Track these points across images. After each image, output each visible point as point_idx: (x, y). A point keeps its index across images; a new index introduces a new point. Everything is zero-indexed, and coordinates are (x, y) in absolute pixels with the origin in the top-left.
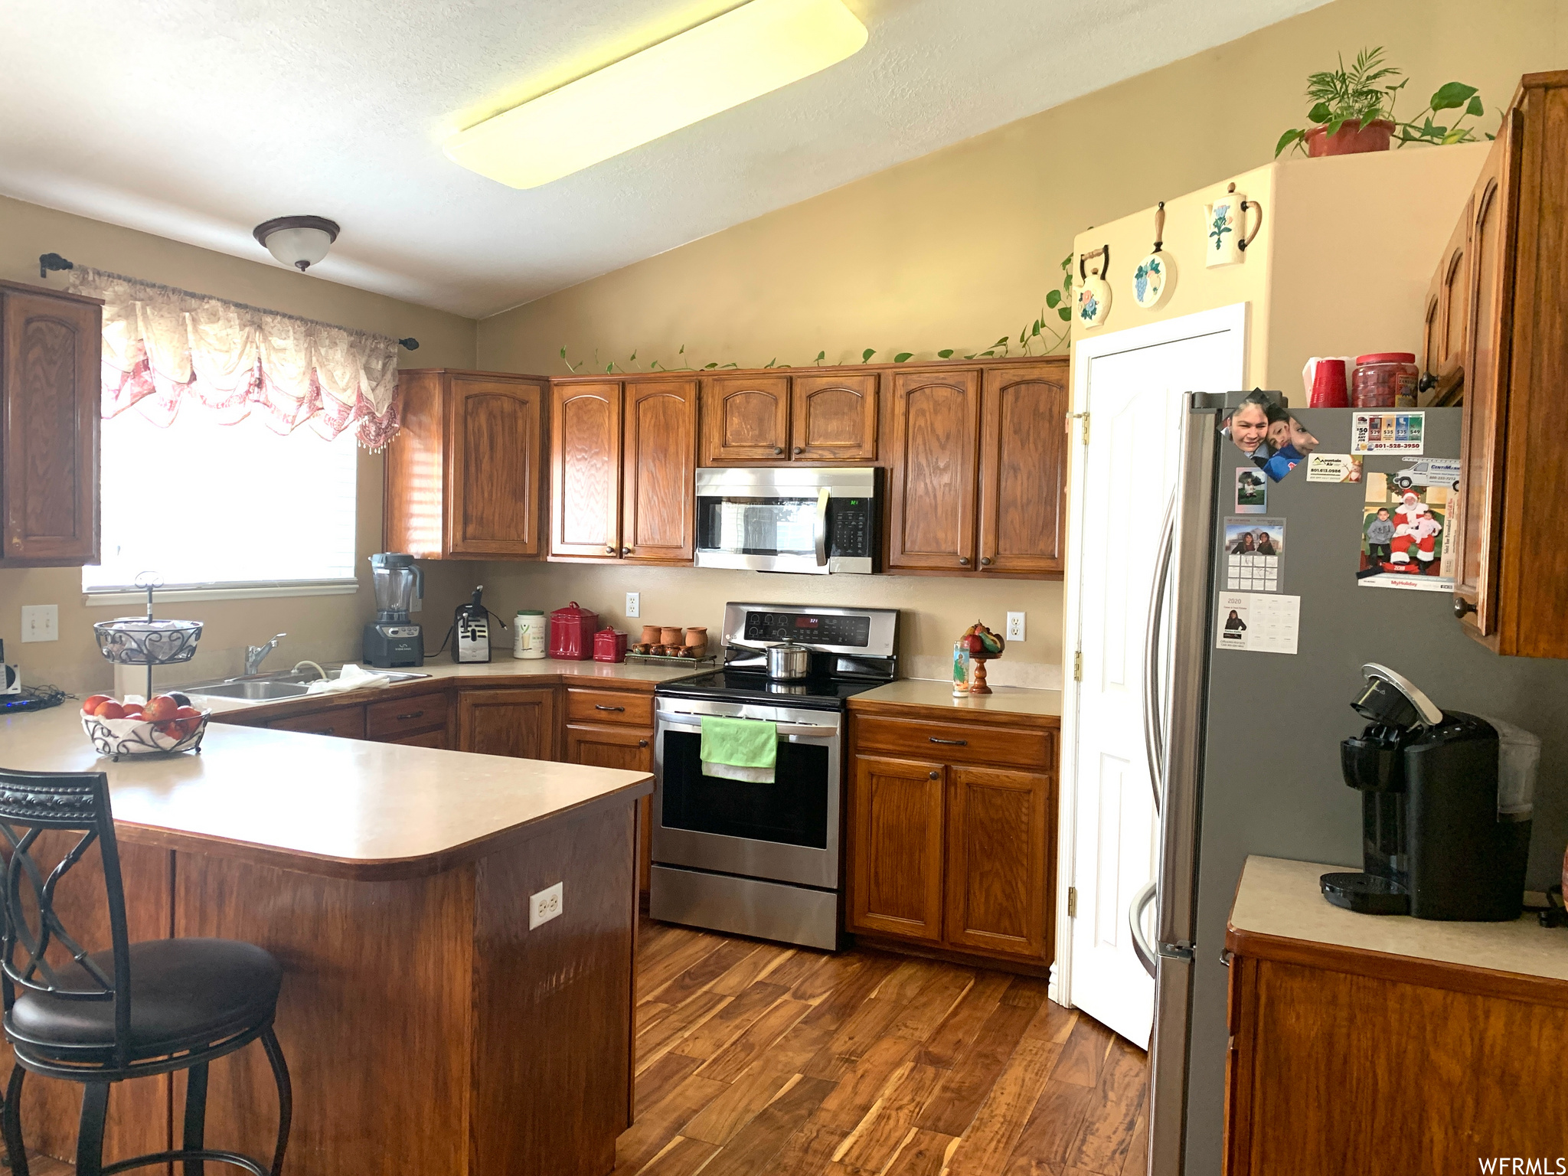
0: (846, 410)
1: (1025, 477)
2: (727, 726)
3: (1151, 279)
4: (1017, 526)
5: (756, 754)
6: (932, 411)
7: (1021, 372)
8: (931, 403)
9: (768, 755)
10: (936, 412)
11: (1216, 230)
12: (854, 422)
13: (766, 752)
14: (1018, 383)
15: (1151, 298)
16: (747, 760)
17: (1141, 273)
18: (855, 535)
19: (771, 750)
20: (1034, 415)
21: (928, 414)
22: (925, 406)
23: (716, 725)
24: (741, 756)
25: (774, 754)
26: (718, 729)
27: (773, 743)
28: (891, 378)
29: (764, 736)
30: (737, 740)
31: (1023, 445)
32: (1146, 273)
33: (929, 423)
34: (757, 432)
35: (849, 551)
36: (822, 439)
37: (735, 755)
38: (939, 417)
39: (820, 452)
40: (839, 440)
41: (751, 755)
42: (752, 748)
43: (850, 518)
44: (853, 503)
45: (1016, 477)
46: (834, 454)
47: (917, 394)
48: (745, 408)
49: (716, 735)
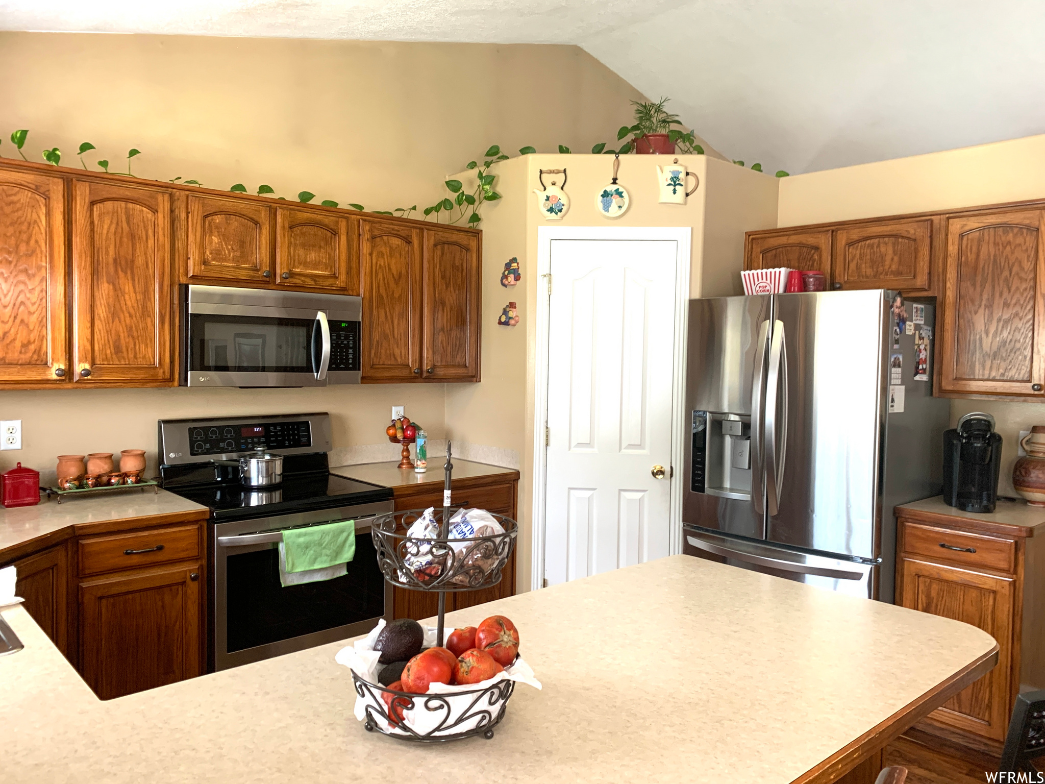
0: (322, 244)
1: (449, 310)
2: (312, 534)
3: (615, 200)
4: (445, 345)
5: (338, 552)
6: (388, 254)
7: (446, 235)
8: (388, 249)
9: (348, 551)
10: (391, 256)
11: (672, 183)
12: (330, 255)
13: (346, 548)
14: (444, 243)
15: (614, 210)
16: (331, 561)
17: (606, 194)
18: (347, 352)
19: (350, 546)
20: (453, 267)
21: (385, 257)
22: (383, 249)
23: (299, 536)
24: (325, 558)
25: (353, 548)
26: (301, 540)
27: (352, 538)
28: (356, 222)
29: (345, 535)
30: (320, 544)
31: (447, 287)
32: (612, 195)
33: (386, 264)
34: (238, 254)
35: (342, 366)
36: (301, 267)
37: (319, 559)
38: (394, 261)
39: (303, 278)
40: (317, 269)
41: (334, 555)
42: (334, 548)
43: (343, 338)
44: (343, 325)
45: (443, 310)
46: (315, 281)
47: (378, 239)
48: (225, 229)
49: (299, 546)
